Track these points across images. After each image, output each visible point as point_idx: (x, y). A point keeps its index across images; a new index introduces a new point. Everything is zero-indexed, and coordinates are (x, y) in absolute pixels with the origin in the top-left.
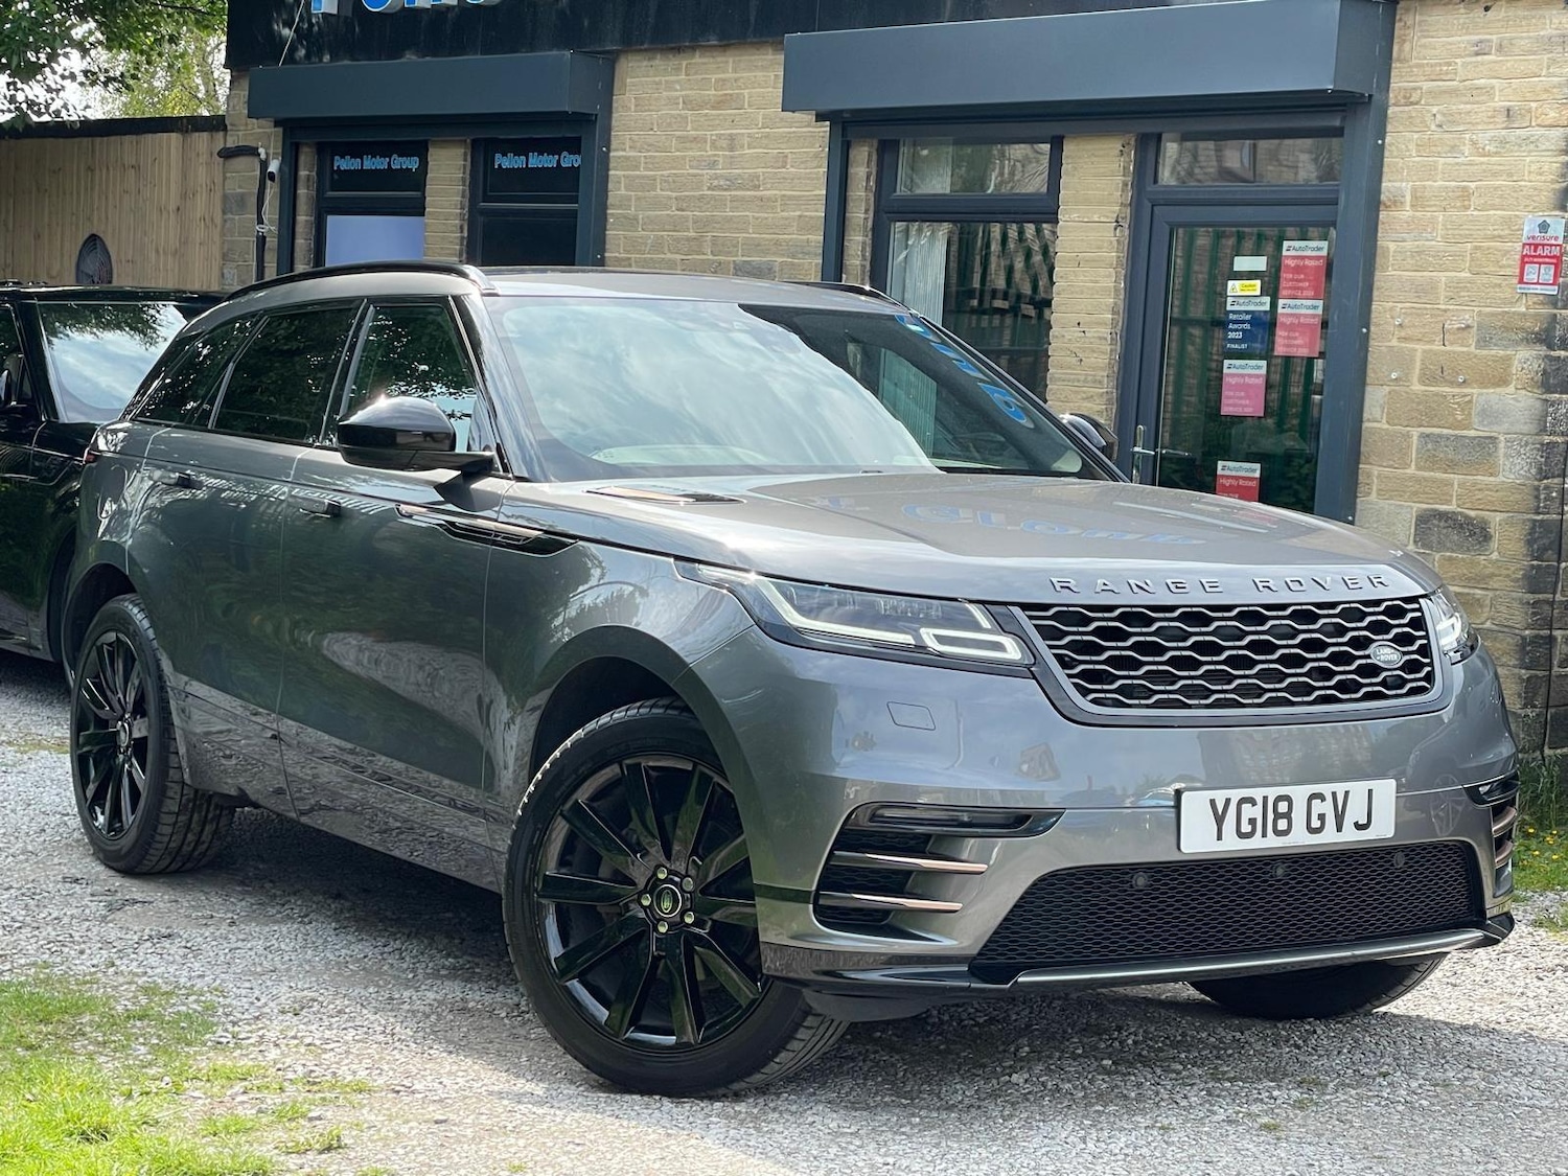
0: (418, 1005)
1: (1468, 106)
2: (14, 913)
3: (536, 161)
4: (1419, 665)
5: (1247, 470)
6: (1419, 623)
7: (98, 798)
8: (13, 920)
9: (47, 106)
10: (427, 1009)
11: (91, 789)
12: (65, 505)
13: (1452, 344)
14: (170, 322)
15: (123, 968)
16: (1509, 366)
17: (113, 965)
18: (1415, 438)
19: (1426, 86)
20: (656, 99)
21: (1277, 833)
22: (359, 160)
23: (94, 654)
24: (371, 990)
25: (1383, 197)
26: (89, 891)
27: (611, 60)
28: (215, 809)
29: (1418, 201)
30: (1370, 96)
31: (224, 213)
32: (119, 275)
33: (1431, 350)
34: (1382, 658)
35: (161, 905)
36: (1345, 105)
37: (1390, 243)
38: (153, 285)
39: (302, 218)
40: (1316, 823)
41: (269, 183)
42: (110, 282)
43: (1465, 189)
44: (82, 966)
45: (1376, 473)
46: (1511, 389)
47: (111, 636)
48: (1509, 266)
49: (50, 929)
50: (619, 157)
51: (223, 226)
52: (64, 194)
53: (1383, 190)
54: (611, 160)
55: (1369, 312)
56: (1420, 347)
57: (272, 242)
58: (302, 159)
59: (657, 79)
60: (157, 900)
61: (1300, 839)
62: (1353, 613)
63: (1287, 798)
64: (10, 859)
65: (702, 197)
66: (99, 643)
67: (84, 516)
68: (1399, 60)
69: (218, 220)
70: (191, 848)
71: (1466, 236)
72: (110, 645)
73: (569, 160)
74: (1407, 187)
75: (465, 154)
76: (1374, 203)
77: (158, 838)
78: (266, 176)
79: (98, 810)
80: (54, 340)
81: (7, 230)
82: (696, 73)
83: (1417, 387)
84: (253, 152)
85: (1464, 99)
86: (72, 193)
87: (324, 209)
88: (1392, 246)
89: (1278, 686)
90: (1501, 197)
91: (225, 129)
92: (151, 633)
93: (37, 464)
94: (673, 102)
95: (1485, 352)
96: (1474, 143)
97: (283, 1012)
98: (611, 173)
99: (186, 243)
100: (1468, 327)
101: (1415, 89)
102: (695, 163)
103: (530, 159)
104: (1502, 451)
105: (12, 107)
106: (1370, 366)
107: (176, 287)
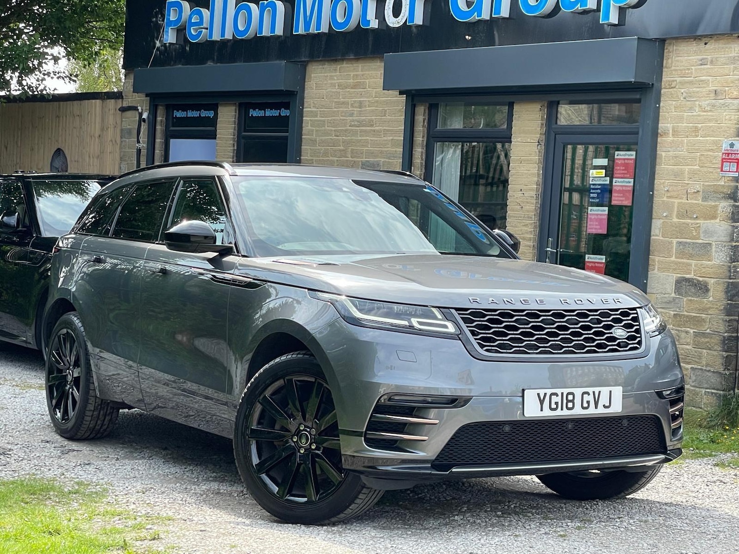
0: (198, 491)
1: (698, 89)
2: (19, 454)
3: (269, 113)
4: (635, 337)
5: (599, 259)
6: (636, 319)
7: (58, 406)
8: (19, 457)
9: (37, 88)
10: (202, 493)
11: (54, 402)
12: (44, 276)
13: (691, 199)
14: (94, 188)
15: (68, 476)
16: (717, 210)
17: (63, 474)
18: (675, 243)
19: (679, 79)
20: (326, 84)
21: (568, 408)
22: (185, 112)
23: (57, 339)
24: (178, 485)
25: (659, 131)
26: (53, 446)
27: (304, 65)
28: (111, 409)
29: (675, 133)
30: (653, 84)
31: (121, 138)
32: (71, 168)
33: (682, 202)
34: (618, 334)
35: (86, 452)
36: (641, 88)
37: (662, 153)
38: (87, 173)
39: (158, 141)
40: (585, 405)
41: (143, 123)
42: (67, 171)
43: (696, 127)
44: (50, 475)
45: (657, 260)
46: (718, 221)
47: (65, 331)
48: (716, 163)
49: (35, 461)
50: (308, 111)
51: (121, 145)
52: (45, 128)
53: (659, 127)
54: (304, 112)
55: (653, 184)
56: (676, 201)
57: (144, 152)
58: (159, 112)
59: (326, 75)
60: (85, 449)
61: (578, 411)
62: (605, 314)
63: (573, 394)
64: (18, 433)
65: (347, 130)
66: (59, 334)
67: (52, 280)
68: (666, 67)
69: (118, 141)
70: (99, 428)
71: (697, 149)
72: (63, 335)
73: (284, 113)
74: (670, 126)
75: (236, 109)
76: (655, 134)
77: (84, 422)
78: (142, 120)
79: (58, 411)
80: (40, 198)
81: (18, 146)
82: (343, 72)
83: (675, 220)
84: (136, 109)
85: (695, 86)
86: (49, 128)
87: (169, 136)
88: (664, 154)
89: (569, 345)
90: (713, 131)
91: (122, 98)
92: (82, 329)
93: (31, 256)
94: (333, 85)
95: (706, 203)
96: (700, 106)
97: (138, 492)
98: (304, 118)
99: (103, 152)
100: (698, 191)
101: (673, 81)
102: (343, 114)
103: (266, 112)
104: (714, 249)
105: (20, 88)
106: (654, 210)
107: (98, 173)
